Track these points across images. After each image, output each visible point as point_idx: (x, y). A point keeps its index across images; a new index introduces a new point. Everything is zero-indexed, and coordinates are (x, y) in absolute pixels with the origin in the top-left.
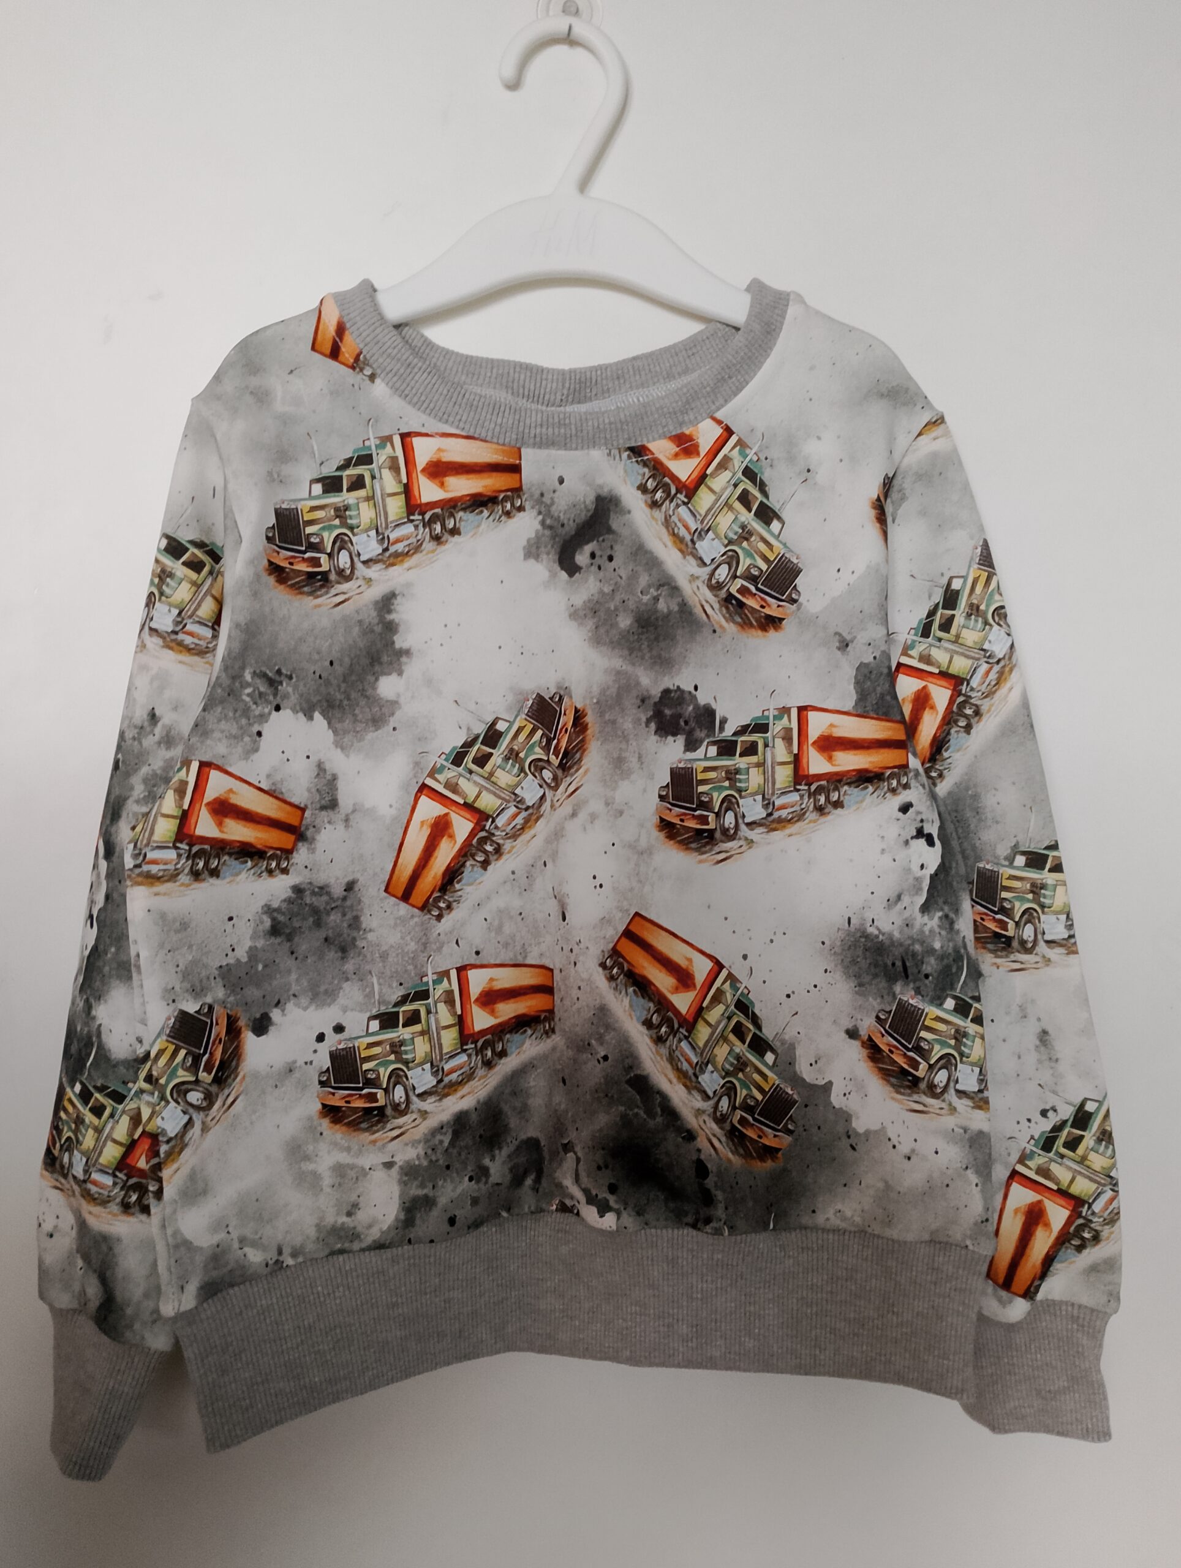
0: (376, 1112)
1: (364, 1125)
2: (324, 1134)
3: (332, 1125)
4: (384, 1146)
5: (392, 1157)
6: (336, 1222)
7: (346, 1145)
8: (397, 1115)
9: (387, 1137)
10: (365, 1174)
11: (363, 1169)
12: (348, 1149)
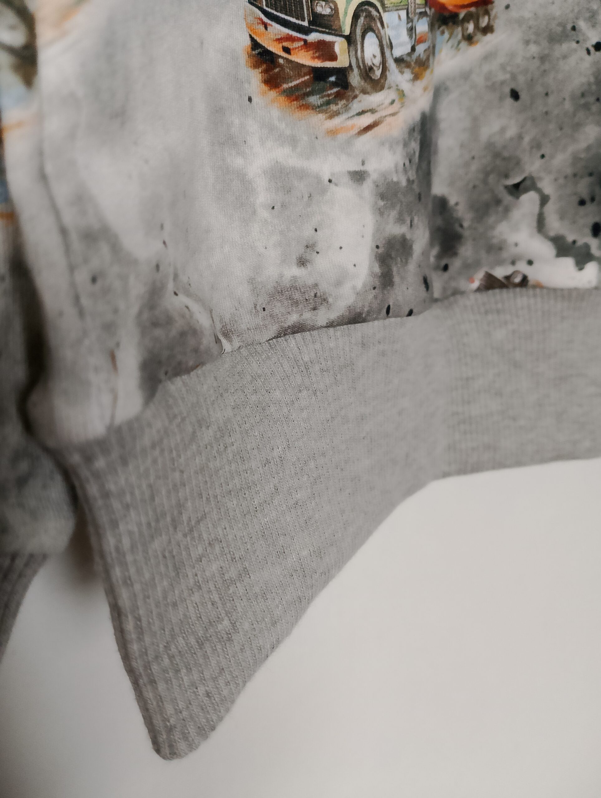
0: (333, 79)
1: (314, 100)
2: (254, 100)
3: (264, 87)
4: (349, 142)
5: (363, 163)
6: (281, 276)
7: (288, 132)
8: (368, 87)
9: (353, 127)
10: (323, 191)
11: (318, 179)
12: (293, 141)
